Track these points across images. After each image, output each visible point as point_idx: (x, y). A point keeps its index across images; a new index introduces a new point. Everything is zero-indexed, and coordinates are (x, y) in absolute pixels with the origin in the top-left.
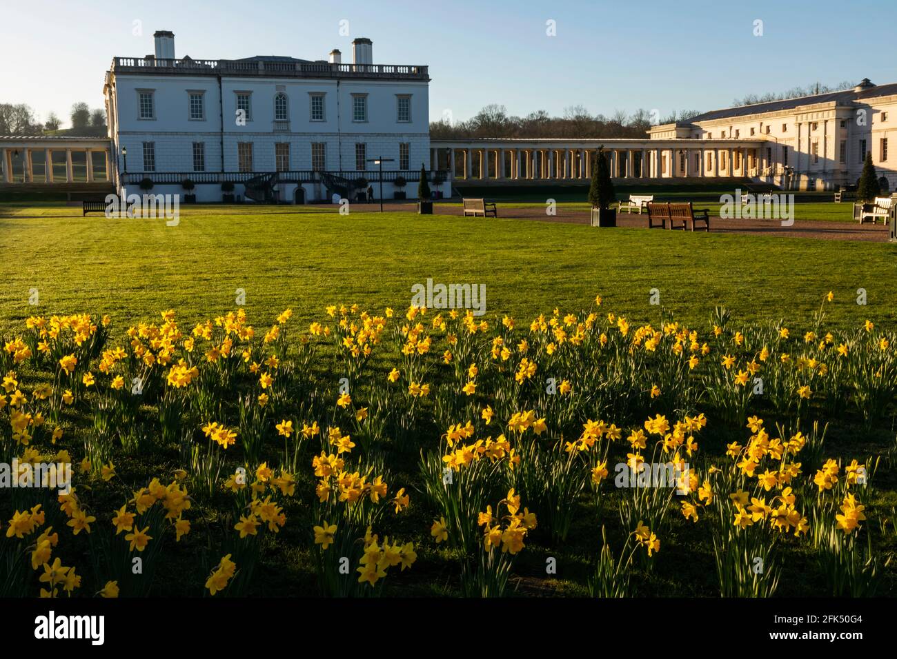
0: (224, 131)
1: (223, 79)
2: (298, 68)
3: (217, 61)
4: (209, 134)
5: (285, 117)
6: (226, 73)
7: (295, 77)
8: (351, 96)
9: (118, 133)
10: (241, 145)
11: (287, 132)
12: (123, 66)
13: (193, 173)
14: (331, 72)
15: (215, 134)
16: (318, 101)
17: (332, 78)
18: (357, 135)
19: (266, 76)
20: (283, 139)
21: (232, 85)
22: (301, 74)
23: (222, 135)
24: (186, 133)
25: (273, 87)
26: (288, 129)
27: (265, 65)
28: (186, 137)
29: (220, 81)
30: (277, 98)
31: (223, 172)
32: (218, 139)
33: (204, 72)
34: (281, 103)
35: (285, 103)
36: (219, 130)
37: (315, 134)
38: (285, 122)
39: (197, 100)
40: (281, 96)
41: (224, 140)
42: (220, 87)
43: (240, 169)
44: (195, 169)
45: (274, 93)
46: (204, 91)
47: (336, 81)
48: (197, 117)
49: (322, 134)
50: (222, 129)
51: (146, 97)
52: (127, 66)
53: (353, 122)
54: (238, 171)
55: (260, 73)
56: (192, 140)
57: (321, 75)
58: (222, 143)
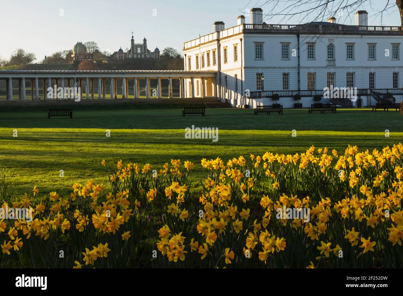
0: (301, 65)
1: (301, 35)
2: (340, 28)
3: (296, 25)
4: (292, 68)
5: (332, 58)
6: (302, 32)
7: (339, 34)
8: (367, 45)
9: (244, 68)
10: (309, 74)
11: (334, 66)
12: (247, 29)
13: (282, 91)
14: (358, 31)
15: (295, 68)
16: (350, 47)
17: (358, 34)
18: (370, 68)
19: (323, 34)
20: (332, 70)
21: (305, 39)
22: (342, 32)
23: (299, 69)
24: (280, 68)
25: (327, 39)
26: (334, 65)
27: (322, 27)
28: (280, 70)
29: (298, 37)
30: (328, 47)
31: (299, 90)
32: (296, 71)
33: (290, 32)
34: (331, 49)
35: (332, 49)
36: (297, 66)
37: (349, 67)
38: (332, 60)
39: (285, 48)
40: (330, 45)
41: (301, 71)
42: (298, 40)
43: (308, 88)
44: (284, 89)
45: (327, 43)
46: (289, 43)
47: (360, 36)
48: (285, 58)
49: (353, 67)
50: (299, 65)
51: (259, 47)
52: (249, 29)
53: (368, 60)
54: (307, 89)
55: (320, 32)
56: (283, 72)
57: (352, 32)
58: (299, 73)
